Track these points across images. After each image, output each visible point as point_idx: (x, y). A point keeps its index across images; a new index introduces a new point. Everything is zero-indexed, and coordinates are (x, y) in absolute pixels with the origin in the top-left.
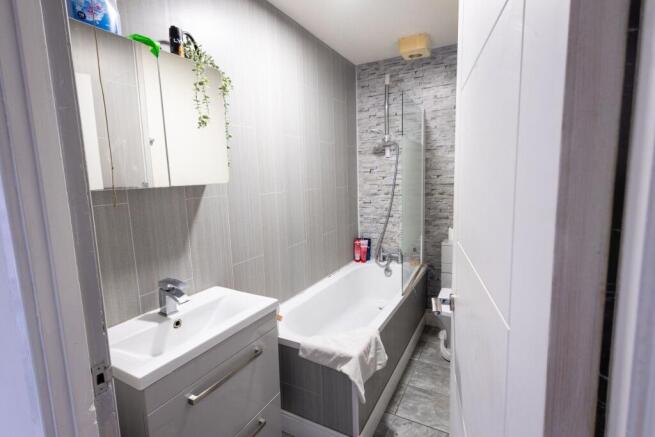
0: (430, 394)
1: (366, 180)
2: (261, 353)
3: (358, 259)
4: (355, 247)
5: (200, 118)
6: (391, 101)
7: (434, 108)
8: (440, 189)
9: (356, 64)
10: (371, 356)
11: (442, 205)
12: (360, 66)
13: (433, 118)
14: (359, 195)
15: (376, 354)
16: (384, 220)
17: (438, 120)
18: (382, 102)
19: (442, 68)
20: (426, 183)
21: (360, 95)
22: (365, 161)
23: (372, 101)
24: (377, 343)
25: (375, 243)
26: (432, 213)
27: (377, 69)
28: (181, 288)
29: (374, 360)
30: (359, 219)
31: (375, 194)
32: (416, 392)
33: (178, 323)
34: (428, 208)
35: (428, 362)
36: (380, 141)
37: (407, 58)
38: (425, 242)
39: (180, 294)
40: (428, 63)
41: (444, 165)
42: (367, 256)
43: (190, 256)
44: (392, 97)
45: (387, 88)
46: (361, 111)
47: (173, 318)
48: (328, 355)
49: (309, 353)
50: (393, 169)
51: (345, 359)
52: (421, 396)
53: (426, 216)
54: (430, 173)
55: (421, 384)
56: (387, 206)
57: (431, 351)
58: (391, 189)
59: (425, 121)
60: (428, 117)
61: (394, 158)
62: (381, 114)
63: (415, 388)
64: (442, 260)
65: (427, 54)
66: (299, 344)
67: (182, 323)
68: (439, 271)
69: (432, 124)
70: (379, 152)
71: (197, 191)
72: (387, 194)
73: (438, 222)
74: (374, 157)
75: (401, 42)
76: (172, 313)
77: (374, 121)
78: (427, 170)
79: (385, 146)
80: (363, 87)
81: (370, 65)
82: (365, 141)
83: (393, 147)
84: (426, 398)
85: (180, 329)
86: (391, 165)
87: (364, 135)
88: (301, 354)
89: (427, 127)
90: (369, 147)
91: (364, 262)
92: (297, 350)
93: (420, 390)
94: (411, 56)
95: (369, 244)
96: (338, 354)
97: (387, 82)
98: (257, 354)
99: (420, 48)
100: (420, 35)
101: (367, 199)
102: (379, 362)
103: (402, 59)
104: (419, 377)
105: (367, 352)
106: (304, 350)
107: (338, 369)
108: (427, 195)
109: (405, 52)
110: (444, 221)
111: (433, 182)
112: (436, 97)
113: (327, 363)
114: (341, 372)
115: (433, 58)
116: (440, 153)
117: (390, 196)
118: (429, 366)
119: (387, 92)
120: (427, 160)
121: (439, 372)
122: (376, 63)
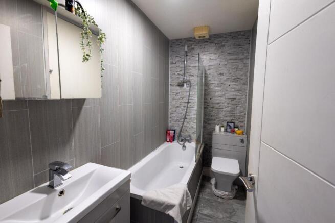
0: (211, 218)
1: (173, 99)
2: (120, 209)
3: (168, 140)
4: (167, 134)
5: (84, 56)
6: (188, 59)
7: (209, 64)
8: (211, 105)
9: (170, 38)
10: (184, 202)
11: (213, 113)
12: (172, 40)
13: (209, 69)
14: (170, 107)
15: (187, 200)
16: (182, 120)
17: (212, 70)
18: (183, 59)
19: (213, 45)
20: (205, 102)
21: (172, 55)
22: (173, 89)
23: (178, 59)
24: (187, 194)
25: (177, 132)
26: (207, 117)
27: (181, 43)
28: (66, 168)
29: (186, 204)
30: (169, 119)
31: (178, 107)
32: (204, 217)
33: (62, 193)
34: (205, 115)
35: (207, 198)
36: (182, 79)
37: (197, 38)
38: (203, 132)
39: (65, 172)
40: (207, 42)
41: (214, 93)
42: (172, 140)
43: (73, 144)
44: (188, 57)
45: (186, 52)
46: (172, 63)
47: (59, 189)
48: (160, 204)
49: (148, 203)
50: (188, 94)
51: (171, 207)
52: (206, 219)
53: (204, 118)
54: (207, 97)
55: (206, 211)
56: (184, 113)
57: (208, 190)
58: (186, 104)
59: (205, 70)
60: (206, 69)
61: (188, 89)
62: (183, 65)
63: (202, 214)
64: (213, 142)
65: (207, 37)
66: (141, 197)
67: (65, 193)
68: (211, 147)
69: (208, 72)
70: (181, 85)
71: (80, 103)
72: (184, 107)
73: (210, 122)
74: (178, 88)
75: (195, 29)
76: (58, 185)
77: (179, 69)
78: (205, 95)
79: (184, 82)
80: (173, 51)
81: (177, 40)
82: (173, 78)
83: (188, 83)
84: (209, 220)
85: (63, 196)
86: (187, 92)
87: (173, 76)
88: (143, 203)
89: (205, 74)
90: (176, 82)
91: (171, 142)
92: (140, 201)
93: (205, 215)
94: (200, 37)
95: (174, 133)
96: (166, 203)
97: (186, 49)
98: (118, 210)
99: (204, 33)
100: (205, 26)
101: (174, 109)
102: (188, 205)
103: (195, 38)
104: (204, 207)
105: (182, 200)
106: (145, 201)
107: (167, 213)
108: (205, 108)
109: (197, 34)
110: (213, 122)
111: (208, 101)
112: (210, 59)
113: (159, 209)
114: (168, 215)
115: (209, 39)
116: (212, 87)
117: (185, 108)
118: (208, 200)
119: (186, 55)
120: (205, 90)
121: (214, 204)
122: (181, 39)
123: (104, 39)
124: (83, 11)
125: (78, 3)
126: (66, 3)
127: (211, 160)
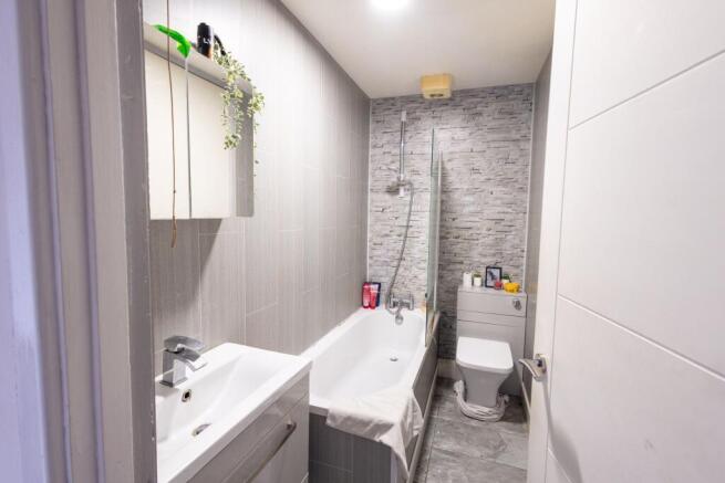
0: (458, 456)
1: (377, 220)
2: (295, 427)
3: (367, 304)
4: (364, 291)
5: (227, 138)
6: (407, 139)
7: (452, 149)
8: (455, 233)
9: (372, 95)
10: (409, 420)
11: (457, 249)
12: (375, 100)
13: (449, 160)
14: (369, 235)
15: (414, 417)
16: (395, 263)
17: (455, 162)
18: (398, 139)
19: (459, 110)
20: (441, 226)
21: (374, 131)
22: (376, 200)
23: (386, 138)
24: (414, 404)
25: (385, 287)
26: (446, 257)
27: (393, 105)
28: (195, 349)
29: (411, 425)
30: (369, 261)
31: (387, 235)
32: (444, 456)
33: (187, 395)
34: (442, 252)
35: (448, 419)
36: (395, 180)
37: (427, 96)
38: (438, 288)
39: (194, 357)
40: (447, 104)
41: (458, 208)
42: (375, 303)
44: (408, 135)
45: (403, 125)
46: (375, 147)
47: (182, 388)
48: (364, 423)
49: (339, 421)
50: (407, 209)
51: (386, 427)
52: (448, 460)
53: (440, 259)
54: (446, 216)
55: (447, 445)
56: (400, 248)
57: (448, 405)
58: (403, 230)
59: (442, 162)
60: (445, 160)
61: (408, 198)
62: (397, 151)
63: (440, 450)
64: (458, 308)
65: (447, 95)
66: (326, 411)
67: (193, 395)
68: (454, 318)
69: (448, 166)
70: (393, 191)
72: (399, 236)
73: (452, 267)
74: (387, 196)
75: (423, 80)
76: (180, 381)
77: (389, 159)
78: (442, 212)
79: (399, 185)
80: (378, 122)
81: (386, 100)
82: (378, 177)
83: (407, 187)
84: (454, 461)
85: (190, 401)
86: (405, 205)
87: (377, 172)
88: (329, 422)
89: (443, 168)
90: (382, 185)
91: (373, 308)
92: (325, 418)
93: (446, 452)
94: (432, 96)
95: (379, 289)
96: (376, 421)
97: (404, 119)
98: (291, 428)
99: (443, 88)
100: (444, 74)
101: (379, 240)
102: (416, 427)
103: (421, 96)
104: (443, 437)
105: (406, 417)
106: (333, 418)
107: (377, 440)
108: (442, 238)
109: (428, 90)
110: (458, 266)
111: (448, 224)
112: (453, 138)
113: (362, 432)
114: (381, 443)
115: (451, 99)
116: (456, 196)
117: (402, 238)
118: (451, 424)
119: (403, 130)
120: (442, 202)
121: (462, 430)
122: (393, 99)
123: (260, 105)
124: (223, 53)
125: (216, 38)
126: (200, 40)
127: (454, 343)
